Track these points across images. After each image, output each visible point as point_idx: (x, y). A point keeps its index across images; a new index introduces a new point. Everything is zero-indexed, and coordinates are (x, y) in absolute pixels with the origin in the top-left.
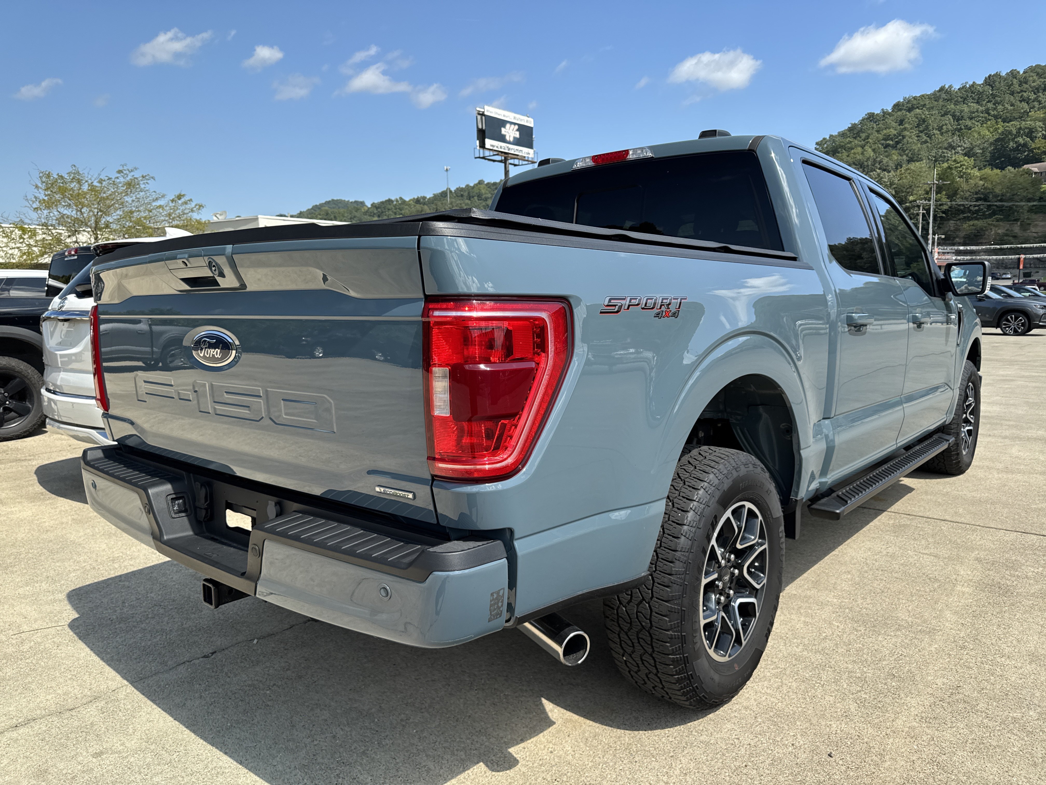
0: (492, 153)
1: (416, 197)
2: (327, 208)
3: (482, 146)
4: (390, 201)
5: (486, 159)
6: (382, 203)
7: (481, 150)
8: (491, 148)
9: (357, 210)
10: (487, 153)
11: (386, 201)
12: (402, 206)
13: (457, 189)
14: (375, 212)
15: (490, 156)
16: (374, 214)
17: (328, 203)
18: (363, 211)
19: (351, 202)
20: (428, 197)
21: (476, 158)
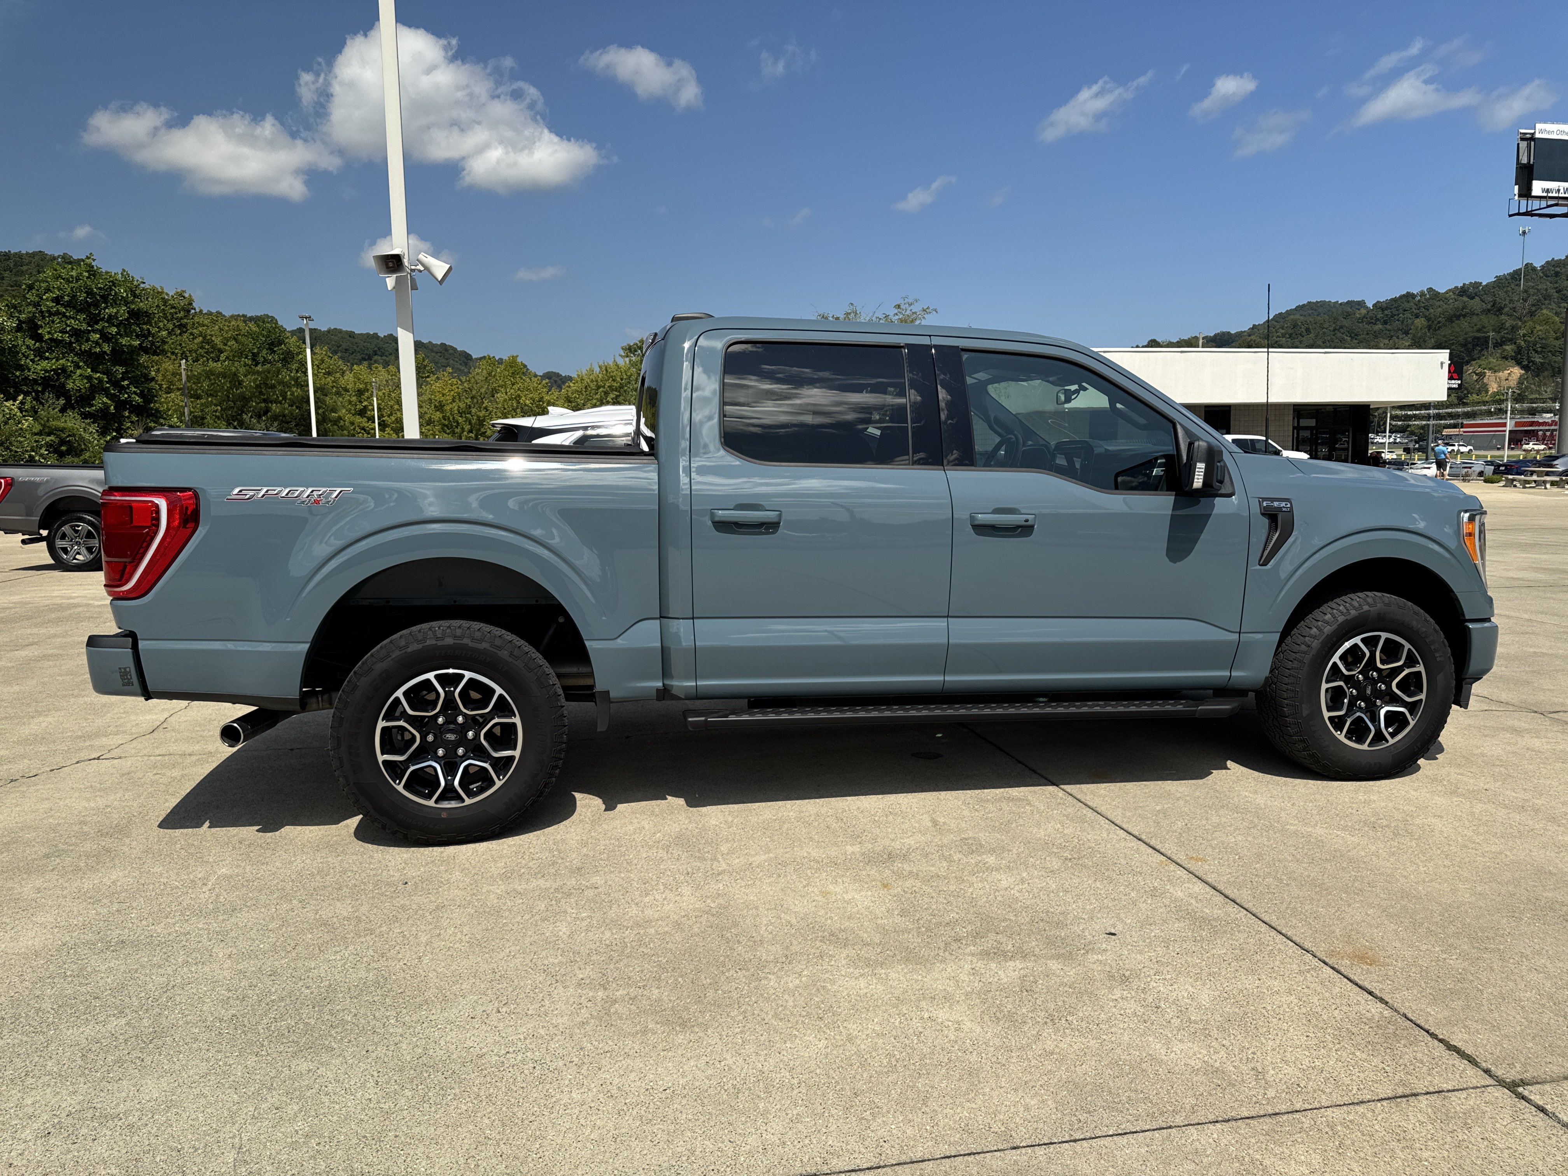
0: (1544, 204)
1: (1460, 285)
2: (1298, 316)
3: (1526, 192)
4: (1409, 296)
5: (1533, 215)
6: (1394, 300)
7: (1524, 202)
8: (1545, 194)
9: (1347, 316)
10: (1536, 204)
11: (1402, 297)
12: (1431, 302)
13: (1547, 263)
14: (1380, 316)
15: (1540, 209)
16: (1377, 320)
17: (1300, 308)
18: (1358, 316)
19: (1341, 304)
20: (1484, 283)
21: (1510, 216)
